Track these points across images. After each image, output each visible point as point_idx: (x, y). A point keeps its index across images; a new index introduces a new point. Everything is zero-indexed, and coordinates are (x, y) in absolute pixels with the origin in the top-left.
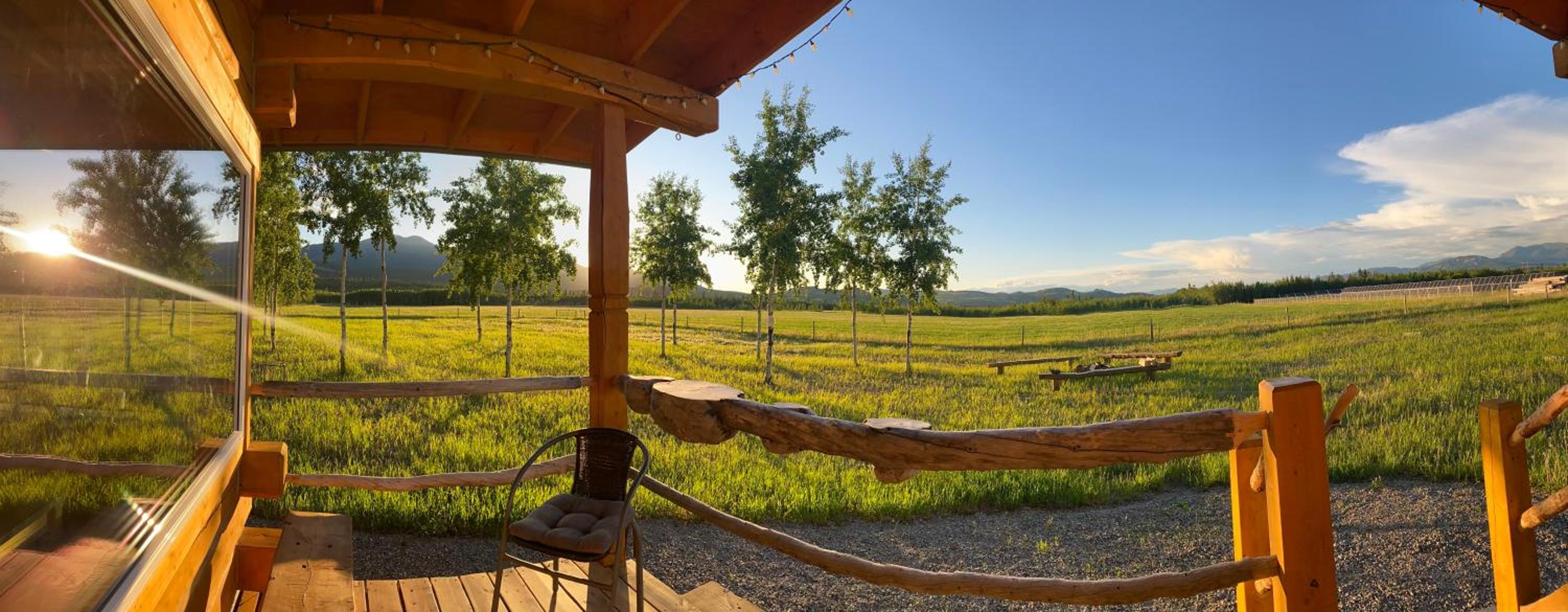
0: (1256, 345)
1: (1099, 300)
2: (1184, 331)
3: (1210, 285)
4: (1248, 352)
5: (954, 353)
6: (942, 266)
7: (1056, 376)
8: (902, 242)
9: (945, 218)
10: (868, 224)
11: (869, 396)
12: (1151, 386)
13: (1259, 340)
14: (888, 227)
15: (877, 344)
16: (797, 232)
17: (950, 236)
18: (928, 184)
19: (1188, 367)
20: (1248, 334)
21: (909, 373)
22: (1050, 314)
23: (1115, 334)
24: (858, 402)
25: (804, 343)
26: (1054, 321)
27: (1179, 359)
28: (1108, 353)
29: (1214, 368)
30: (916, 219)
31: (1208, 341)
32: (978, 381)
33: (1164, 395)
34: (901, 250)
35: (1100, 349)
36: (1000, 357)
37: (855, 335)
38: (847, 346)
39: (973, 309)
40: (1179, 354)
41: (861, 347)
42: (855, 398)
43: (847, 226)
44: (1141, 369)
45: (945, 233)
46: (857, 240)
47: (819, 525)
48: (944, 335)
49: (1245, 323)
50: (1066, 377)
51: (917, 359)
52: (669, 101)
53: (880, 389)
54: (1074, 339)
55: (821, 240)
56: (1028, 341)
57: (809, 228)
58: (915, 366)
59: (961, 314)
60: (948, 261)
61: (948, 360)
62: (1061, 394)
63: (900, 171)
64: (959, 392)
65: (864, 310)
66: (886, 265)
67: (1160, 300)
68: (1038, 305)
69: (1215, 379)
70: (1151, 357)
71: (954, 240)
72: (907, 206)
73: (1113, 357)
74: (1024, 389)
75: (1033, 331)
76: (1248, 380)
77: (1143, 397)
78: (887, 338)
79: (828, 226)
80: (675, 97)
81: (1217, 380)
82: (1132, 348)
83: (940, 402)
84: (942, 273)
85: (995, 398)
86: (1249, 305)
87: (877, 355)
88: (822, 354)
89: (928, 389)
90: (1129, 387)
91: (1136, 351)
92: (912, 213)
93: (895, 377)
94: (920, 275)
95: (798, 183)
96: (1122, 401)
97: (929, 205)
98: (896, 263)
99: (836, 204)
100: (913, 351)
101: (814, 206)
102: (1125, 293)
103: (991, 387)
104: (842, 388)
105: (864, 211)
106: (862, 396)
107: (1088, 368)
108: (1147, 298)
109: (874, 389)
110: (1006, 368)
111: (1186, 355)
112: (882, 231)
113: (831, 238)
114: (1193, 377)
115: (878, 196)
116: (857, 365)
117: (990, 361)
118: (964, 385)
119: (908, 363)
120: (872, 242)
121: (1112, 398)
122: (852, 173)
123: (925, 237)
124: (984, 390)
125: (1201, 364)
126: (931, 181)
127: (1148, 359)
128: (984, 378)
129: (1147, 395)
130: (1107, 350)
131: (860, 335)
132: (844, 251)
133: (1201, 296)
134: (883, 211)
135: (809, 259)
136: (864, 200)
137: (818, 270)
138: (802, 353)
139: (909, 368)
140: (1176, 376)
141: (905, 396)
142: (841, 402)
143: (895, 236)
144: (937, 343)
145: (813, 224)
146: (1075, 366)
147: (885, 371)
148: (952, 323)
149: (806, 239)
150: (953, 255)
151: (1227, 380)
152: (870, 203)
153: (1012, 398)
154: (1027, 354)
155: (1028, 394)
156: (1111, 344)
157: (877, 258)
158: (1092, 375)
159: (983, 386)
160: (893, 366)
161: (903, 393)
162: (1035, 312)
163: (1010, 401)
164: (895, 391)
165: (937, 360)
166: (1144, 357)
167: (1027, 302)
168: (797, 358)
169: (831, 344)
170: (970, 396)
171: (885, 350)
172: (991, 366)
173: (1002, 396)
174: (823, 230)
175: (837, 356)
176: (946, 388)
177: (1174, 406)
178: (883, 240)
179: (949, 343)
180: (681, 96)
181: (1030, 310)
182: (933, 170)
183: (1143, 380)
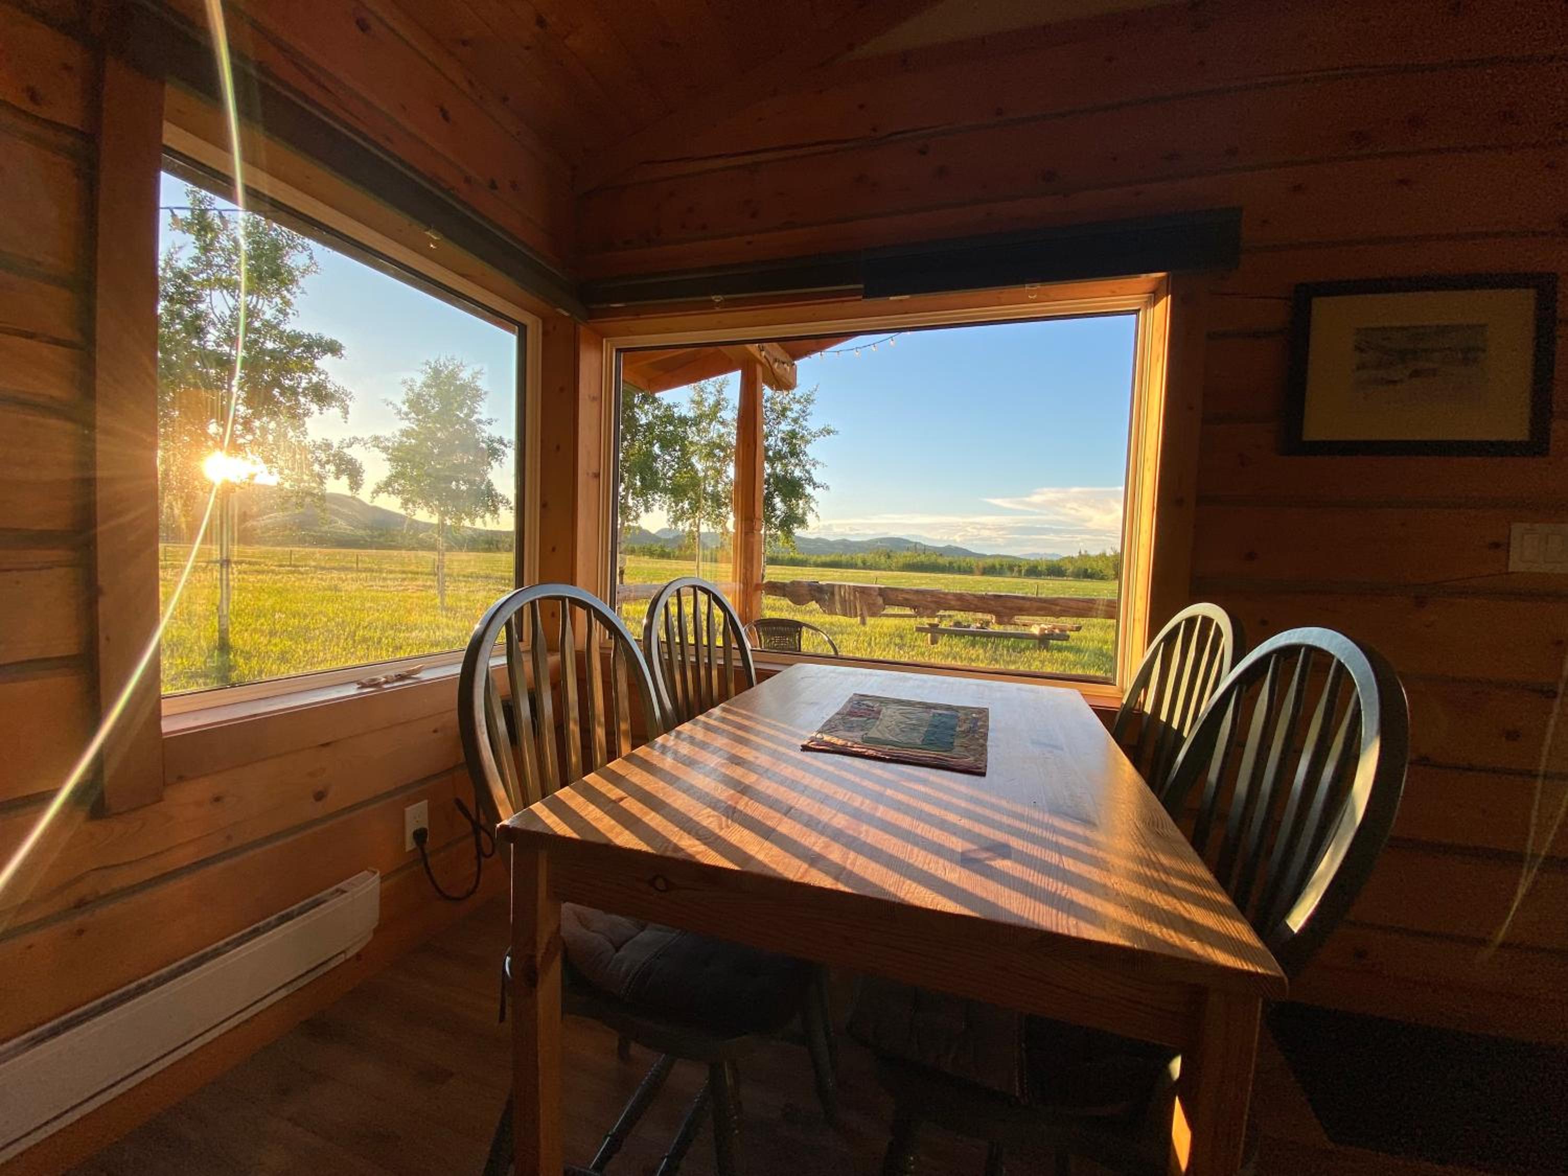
1: (951, 559)
3: (1109, 553)
6: (801, 502)
7: (932, 631)
9: (808, 450)
12: (1045, 655)
17: (813, 471)
18: (795, 411)
22: (885, 570)
30: (779, 451)
40: (1078, 629)
44: (1032, 637)
45: (807, 467)
50: (944, 632)
52: (783, 365)
60: (808, 498)
62: (941, 648)
68: (870, 558)
70: (1045, 625)
71: (818, 475)
72: (765, 436)
74: (897, 640)
84: (802, 512)
90: (1019, 652)
92: (772, 442)
94: (777, 513)
97: (793, 434)
102: (989, 554)
105: (712, 436)
107: (969, 626)
110: (868, 619)
115: (731, 420)
123: (786, 471)
126: (799, 408)
127: (1043, 626)
133: (1094, 564)
150: (814, 492)
155: (904, 645)
158: (973, 634)
181: (859, 562)
183: (1034, 647)
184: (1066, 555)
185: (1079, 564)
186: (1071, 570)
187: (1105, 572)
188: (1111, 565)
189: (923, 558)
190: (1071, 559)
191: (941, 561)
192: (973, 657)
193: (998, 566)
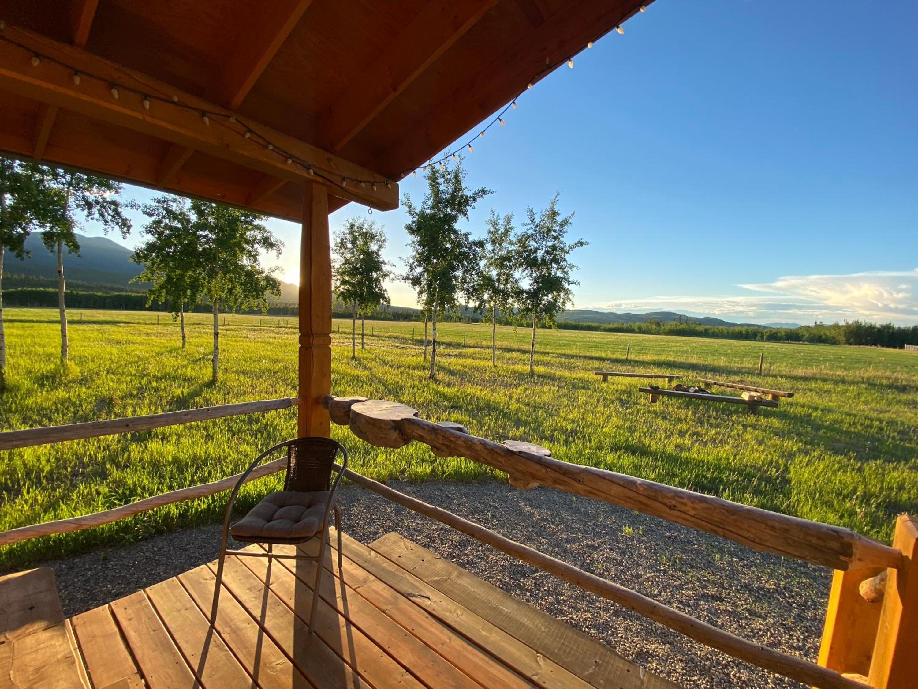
0: (899, 402)
1: (708, 327)
2: (800, 372)
3: (842, 323)
4: (884, 407)
5: (567, 361)
6: (562, 295)
7: (655, 392)
8: (531, 276)
9: (567, 257)
10: (507, 263)
11: (503, 390)
12: (752, 419)
13: (904, 397)
14: (521, 265)
15: (510, 350)
16: (454, 269)
17: (570, 271)
18: (555, 231)
19: (798, 411)
20: (890, 387)
21: (532, 374)
22: (655, 334)
23: (722, 362)
24: (496, 394)
25: (458, 348)
26: (657, 341)
27: (790, 399)
28: (710, 378)
29: (831, 417)
30: (543, 259)
31: (829, 386)
32: (585, 385)
33: (765, 431)
34: (531, 282)
35: (702, 374)
36: (606, 367)
37: (494, 343)
38: (488, 351)
39: (585, 324)
40: (790, 396)
41: (498, 352)
42: (493, 391)
43: (491, 264)
44: (743, 402)
45: (566, 270)
46: (497, 275)
47: (467, 483)
48: (560, 345)
49: (888, 374)
50: (664, 393)
51: (538, 363)
52: (363, 185)
53: (511, 385)
54: (676, 359)
55: (471, 275)
56: (632, 357)
57: (463, 265)
58: (536, 369)
59: (575, 327)
60: (567, 291)
61: (562, 366)
62: (657, 407)
63: (533, 221)
64: (569, 392)
65: (501, 323)
66: (519, 293)
67: (776, 333)
68: (644, 326)
69: (831, 428)
70: (756, 391)
71: (573, 275)
72: (536, 250)
73: (715, 383)
74: (625, 397)
75: (637, 348)
76: (878, 440)
77: (740, 427)
78: (516, 346)
79: (478, 265)
80: (368, 182)
81: (833, 430)
82: (738, 378)
83: (553, 399)
84: (562, 301)
85: (598, 400)
86: (897, 351)
87: (509, 359)
88: (470, 356)
89: (545, 388)
90: (728, 415)
91: (741, 382)
92: (540, 254)
93: (521, 376)
94: (543, 302)
95: (455, 232)
96: (718, 426)
97: (554, 248)
98: (525, 292)
99: (483, 248)
100: (536, 357)
101: (466, 250)
102: (738, 323)
103: (595, 391)
104: (483, 383)
105: (504, 253)
106: (499, 390)
107: (686, 390)
108: (761, 330)
109: (506, 385)
110: (609, 377)
111: (799, 398)
112: (517, 267)
113: (479, 273)
114: (805, 420)
115: (514, 240)
116: (496, 366)
117: (596, 369)
118: (574, 387)
119: (531, 366)
120: (508, 276)
121: (708, 420)
122: (495, 224)
123: (550, 274)
124: (590, 392)
125: (816, 409)
126: (557, 228)
127: (753, 393)
128: (590, 382)
129: (745, 426)
130: (709, 375)
131: (498, 343)
132: (488, 283)
133: (828, 332)
134: (518, 253)
135: (463, 289)
136: (504, 244)
137: (469, 298)
138: (456, 356)
139: (532, 371)
140: (783, 416)
141: (528, 392)
142: (483, 394)
143: (526, 271)
144: (554, 351)
145: (465, 263)
146: (674, 384)
147: (514, 372)
148: (567, 335)
149: (461, 275)
150: (571, 287)
151: (847, 433)
152: (508, 246)
153: (613, 402)
154: (630, 367)
155: (627, 402)
156: (715, 370)
157: (512, 288)
158: (691, 397)
159: (589, 389)
160: (519, 368)
161: (526, 389)
162: (641, 331)
163: (611, 405)
164: (521, 388)
165: (553, 365)
166: (748, 390)
167: (635, 322)
168: (453, 360)
169: (477, 349)
170: (578, 396)
171: (515, 354)
172: (596, 374)
173: (604, 400)
174: (473, 268)
175: (481, 359)
176: (559, 388)
177: (775, 446)
178: (517, 274)
179: (563, 352)
180: (372, 181)
181: (636, 329)
182: (559, 219)
183: (743, 412)
184: (803, 325)
185: (815, 332)
186: (807, 336)
187: (837, 339)
188: (842, 333)
189: (684, 326)
190: (808, 328)
191: (698, 328)
192: (683, 417)
193: (744, 333)
